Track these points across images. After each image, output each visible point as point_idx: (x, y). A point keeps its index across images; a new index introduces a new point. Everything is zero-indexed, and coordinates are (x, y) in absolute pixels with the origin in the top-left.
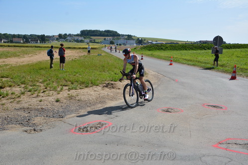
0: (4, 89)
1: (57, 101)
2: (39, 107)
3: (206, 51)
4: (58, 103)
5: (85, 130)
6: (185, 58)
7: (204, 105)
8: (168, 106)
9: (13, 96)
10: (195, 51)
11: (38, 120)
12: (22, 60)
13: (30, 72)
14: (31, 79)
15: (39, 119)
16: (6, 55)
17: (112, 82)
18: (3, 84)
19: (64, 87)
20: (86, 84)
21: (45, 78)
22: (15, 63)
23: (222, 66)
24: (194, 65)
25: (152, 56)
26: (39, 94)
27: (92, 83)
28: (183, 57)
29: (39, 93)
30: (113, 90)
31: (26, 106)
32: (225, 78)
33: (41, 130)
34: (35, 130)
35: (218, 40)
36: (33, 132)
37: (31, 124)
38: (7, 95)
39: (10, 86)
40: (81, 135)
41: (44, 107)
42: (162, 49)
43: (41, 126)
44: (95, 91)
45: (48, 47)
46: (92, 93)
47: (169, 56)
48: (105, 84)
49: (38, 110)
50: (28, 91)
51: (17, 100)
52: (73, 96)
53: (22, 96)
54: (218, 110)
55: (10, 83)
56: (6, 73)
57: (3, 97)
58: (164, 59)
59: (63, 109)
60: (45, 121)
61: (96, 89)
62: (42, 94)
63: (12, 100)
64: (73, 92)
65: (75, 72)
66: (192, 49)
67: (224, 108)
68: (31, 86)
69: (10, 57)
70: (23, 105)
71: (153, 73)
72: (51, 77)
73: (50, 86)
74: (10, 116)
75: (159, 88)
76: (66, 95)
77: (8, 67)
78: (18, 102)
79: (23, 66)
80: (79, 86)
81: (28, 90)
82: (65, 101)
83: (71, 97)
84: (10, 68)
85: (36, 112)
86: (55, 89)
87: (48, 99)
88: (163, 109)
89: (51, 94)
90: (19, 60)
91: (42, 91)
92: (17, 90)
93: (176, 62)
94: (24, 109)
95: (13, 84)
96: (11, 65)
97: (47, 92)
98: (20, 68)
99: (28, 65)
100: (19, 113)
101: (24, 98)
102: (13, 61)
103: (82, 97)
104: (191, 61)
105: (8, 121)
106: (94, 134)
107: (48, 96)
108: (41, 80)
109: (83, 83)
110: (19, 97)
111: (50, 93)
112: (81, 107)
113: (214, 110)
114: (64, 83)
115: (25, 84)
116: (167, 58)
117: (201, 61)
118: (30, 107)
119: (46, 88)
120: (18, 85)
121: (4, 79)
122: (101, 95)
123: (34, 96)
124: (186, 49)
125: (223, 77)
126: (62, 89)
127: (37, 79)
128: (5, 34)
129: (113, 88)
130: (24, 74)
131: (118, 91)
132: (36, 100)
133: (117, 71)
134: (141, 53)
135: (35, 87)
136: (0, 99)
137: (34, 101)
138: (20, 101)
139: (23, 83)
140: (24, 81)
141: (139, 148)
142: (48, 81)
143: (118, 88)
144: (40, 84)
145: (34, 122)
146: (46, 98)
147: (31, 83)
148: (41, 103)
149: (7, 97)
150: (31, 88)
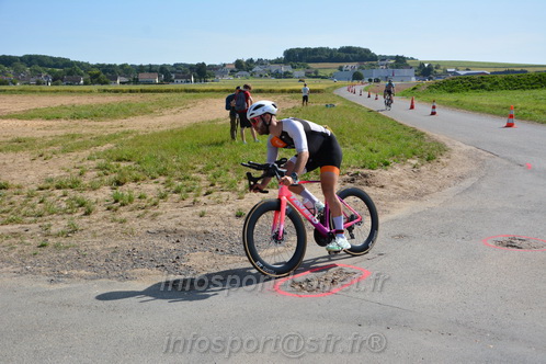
0: (124, 187)
1: (239, 215)
2: (199, 229)
4: (241, 221)
8: (511, 232)
9: (144, 203)
11: (196, 259)
12: (158, 120)
13: (177, 149)
14: (178, 165)
15: (200, 258)
16: (126, 112)
17: (365, 171)
18: (122, 174)
21: (210, 163)
22: (143, 129)
25: (459, 106)
26: (198, 199)
28: (542, 107)
29: (198, 196)
30: (366, 189)
31: (171, 225)
37: (182, 268)
38: (131, 200)
39: (136, 180)
40: (297, 298)
41: (209, 229)
42: (483, 87)
45: (212, 91)
47: (504, 104)
48: (347, 176)
49: (195, 235)
50: (175, 192)
51: (152, 211)
53: (162, 204)
55: (135, 174)
56: (126, 151)
57: (123, 205)
58: (489, 113)
60: (214, 261)
62: (203, 199)
63: (141, 212)
64: (273, 195)
68: (180, 179)
69: (133, 115)
70: (164, 223)
71: (465, 148)
72: (223, 159)
73: (221, 179)
74: (137, 248)
75: (484, 185)
77: (130, 137)
78: (154, 217)
79: (162, 135)
81: (174, 188)
84: (134, 140)
85: (193, 239)
86: (232, 187)
87: (220, 211)
88: (500, 239)
89: (224, 199)
90: (152, 121)
91: (204, 192)
92: (151, 188)
93: (522, 118)
94: (165, 232)
95: (141, 175)
96: (137, 132)
97: (215, 195)
98: (156, 139)
99: (172, 131)
100: (156, 242)
101: (165, 208)
102: (139, 124)
105: (136, 259)
106: (329, 297)
107: (218, 202)
108: (200, 167)
110: (155, 205)
111: (221, 197)
115: (166, 175)
116: (499, 111)
118: (179, 228)
119: (212, 185)
120: (153, 178)
121: (123, 164)
123: (188, 202)
127: (191, 164)
128: (122, 66)
129: (367, 184)
130: (164, 154)
131: (379, 191)
132: (191, 212)
133: (375, 144)
134: (432, 98)
135: (187, 182)
136: (116, 210)
137: (187, 215)
138: (157, 215)
139: (163, 173)
140: (165, 169)
141: (443, 337)
142: (217, 168)
143: (379, 184)
144: (200, 176)
145: (188, 264)
146: (214, 207)
147: (178, 174)
148: (204, 219)
149: (131, 206)
150: (180, 183)
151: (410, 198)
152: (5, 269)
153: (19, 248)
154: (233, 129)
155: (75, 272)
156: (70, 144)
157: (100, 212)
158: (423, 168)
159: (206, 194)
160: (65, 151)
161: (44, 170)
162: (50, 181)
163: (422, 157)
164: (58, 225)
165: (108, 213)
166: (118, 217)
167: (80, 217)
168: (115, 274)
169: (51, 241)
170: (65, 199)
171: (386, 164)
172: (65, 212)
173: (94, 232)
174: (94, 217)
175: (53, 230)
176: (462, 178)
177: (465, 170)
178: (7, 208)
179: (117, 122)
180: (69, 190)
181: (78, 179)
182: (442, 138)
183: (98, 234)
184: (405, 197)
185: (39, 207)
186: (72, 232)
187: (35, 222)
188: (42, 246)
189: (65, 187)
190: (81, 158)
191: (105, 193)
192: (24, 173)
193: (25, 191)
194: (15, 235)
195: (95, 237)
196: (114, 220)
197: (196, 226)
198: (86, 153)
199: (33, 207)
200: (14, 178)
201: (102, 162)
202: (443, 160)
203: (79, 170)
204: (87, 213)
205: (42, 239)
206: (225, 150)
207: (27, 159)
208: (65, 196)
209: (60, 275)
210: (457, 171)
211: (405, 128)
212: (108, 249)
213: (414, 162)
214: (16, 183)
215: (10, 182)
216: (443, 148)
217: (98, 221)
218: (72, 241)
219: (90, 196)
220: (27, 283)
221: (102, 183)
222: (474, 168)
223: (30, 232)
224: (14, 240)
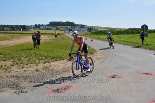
1: (37, 71)
2: (24, 75)
3: (135, 35)
4: (37, 72)
5: (57, 91)
6: (121, 40)
7: (138, 72)
8: (113, 73)
9: (6, 68)
10: (127, 35)
11: (23, 84)
12: (11, 42)
13: (17, 51)
14: (17, 56)
15: (25, 84)
17: (74, 57)
19: (41, 61)
20: (56, 59)
21: (27, 55)
22: (6, 45)
23: (147, 45)
24: (128, 45)
25: (99, 39)
26: (24, 66)
27: (60, 58)
28: (120, 39)
31: (15, 74)
32: (151, 53)
33: (26, 92)
34: (22, 92)
35: (145, 27)
36: (20, 93)
37: (19, 87)
38: (2, 67)
39: (3, 61)
41: (27, 75)
42: (105, 34)
43: (26, 89)
44: (62, 63)
45: (28, 33)
46: (60, 65)
48: (68, 59)
49: (23, 77)
50: (17, 64)
51: (9, 70)
52: (48, 67)
53: (12, 68)
54: (149, 76)
55: (3, 59)
59: (41, 76)
61: (62, 62)
62: (26, 66)
63: (5, 70)
64: (47, 64)
65: (47, 50)
66: (125, 34)
67: (153, 75)
68: (18, 60)
69: (2, 40)
70: (13, 74)
71: (101, 51)
72: (32, 54)
73: (31, 60)
74: (4, 82)
75: (106, 61)
76: (42, 66)
77: (1, 47)
78: (9, 72)
79: (12, 46)
80: (51, 60)
81: (16, 63)
82: (42, 70)
83: (46, 68)
84: (3, 48)
86: (34, 62)
87: (31, 69)
88: (111, 76)
89: (32, 66)
90: (9, 42)
91: (26, 64)
92: (8, 63)
93: (115, 42)
94: (13, 77)
95: (5, 59)
97: (29, 65)
98: (10, 48)
99: (15, 45)
100: (10, 80)
102: (5, 43)
103: (54, 68)
104: (125, 42)
105: (3, 85)
106: (64, 94)
107: (30, 67)
108: (24, 56)
109: (54, 58)
110: (10, 68)
112: (53, 75)
113: (146, 76)
114: (41, 58)
115: (13, 59)
117: (132, 42)
118: (18, 75)
119: (28, 62)
120: (9, 60)
122: (66, 66)
123: (21, 67)
124: (121, 34)
125: (149, 53)
126: (39, 62)
127: (21, 55)
130: (12, 52)
132: (22, 70)
133: (76, 49)
134: (91, 37)
135: (20, 61)
137: (21, 71)
138: (10, 71)
140: (13, 57)
142: (30, 57)
144: (24, 59)
145: (21, 86)
146: (29, 68)
147: (17, 58)
148: (26, 72)
149: (2, 69)
150: (18, 61)
154: (34, 45)
158: (90, 56)
159: (27, 64)
176: (100, 59)
177: (101, 57)
182: (94, 48)
197: (23, 74)
202: (95, 54)
206: (32, 51)
210: (99, 57)
216: (94, 51)
222: (103, 56)
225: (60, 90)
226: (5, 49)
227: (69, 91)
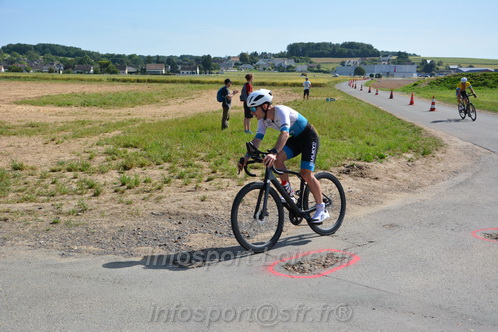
0: (131, 171)
2: (200, 212)
5: (298, 267)
9: (149, 187)
11: (197, 240)
12: (164, 109)
13: (181, 137)
14: (182, 152)
15: (200, 239)
16: (134, 101)
17: (360, 163)
18: (129, 160)
21: (212, 152)
22: (150, 117)
26: (200, 185)
29: (200, 182)
30: (361, 181)
31: (174, 208)
37: (183, 248)
38: (137, 184)
39: (142, 166)
40: (290, 278)
41: (209, 213)
42: (485, 84)
45: (217, 82)
48: (343, 168)
49: (197, 218)
50: (179, 177)
51: (157, 194)
53: (166, 188)
55: (141, 159)
56: (133, 138)
57: (129, 188)
58: (489, 110)
59: (249, 219)
60: (213, 242)
62: (205, 185)
63: (146, 195)
68: (183, 166)
69: (140, 104)
70: (168, 206)
71: (461, 143)
72: (225, 148)
73: (222, 167)
74: (142, 228)
75: (478, 180)
77: (137, 125)
78: (157, 201)
79: (167, 124)
81: (177, 174)
84: (141, 128)
85: (195, 222)
86: (232, 175)
87: (220, 196)
88: (490, 232)
89: (224, 186)
90: (158, 110)
91: (206, 179)
92: (156, 173)
94: (168, 215)
95: (147, 161)
96: (144, 120)
97: (216, 181)
98: (161, 127)
99: (177, 120)
100: (160, 223)
101: (168, 192)
102: (146, 113)
105: (140, 238)
106: (319, 279)
107: (219, 188)
108: (203, 155)
110: (159, 189)
111: (222, 184)
115: (170, 161)
118: (181, 211)
119: (214, 172)
120: (158, 164)
123: (191, 187)
127: (194, 152)
129: (362, 176)
130: (168, 141)
131: (374, 183)
132: (193, 197)
133: (371, 137)
134: (432, 94)
135: (190, 168)
136: (123, 192)
138: (161, 198)
139: (167, 159)
140: (169, 156)
141: (425, 319)
142: (219, 157)
143: (374, 176)
144: (202, 163)
145: (189, 244)
146: (215, 193)
147: (182, 161)
148: (205, 203)
149: (137, 189)
150: (184, 170)
151: (403, 190)
152: (20, 242)
153: (33, 224)
155: (84, 247)
156: (80, 130)
157: (108, 194)
158: (418, 162)
159: (208, 180)
160: (74, 137)
161: (56, 154)
162: (62, 163)
163: (417, 151)
164: (70, 204)
165: (115, 195)
166: (124, 199)
167: (89, 198)
168: (121, 250)
169: (62, 218)
170: (76, 180)
171: (382, 157)
172: (75, 192)
173: (102, 212)
174: (102, 198)
175: (65, 209)
176: (456, 172)
177: (460, 165)
178: (23, 187)
179: (124, 111)
180: (80, 174)
181: (88, 162)
182: (439, 133)
183: (106, 213)
184: (399, 189)
185: (51, 188)
186: (82, 211)
187: (48, 201)
188: (54, 223)
189: (76, 170)
190: (90, 144)
191: (113, 176)
192: (38, 156)
193: (39, 172)
194: (29, 212)
195: (103, 216)
196: (120, 202)
197: (198, 209)
198: (95, 139)
199: (46, 187)
200: (28, 160)
201: (111, 147)
202: (438, 155)
203: (89, 155)
204: (96, 195)
205: (54, 216)
207: (40, 143)
208: (75, 178)
209: (70, 250)
210: (452, 166)
211: (403, 123)
212: (115, 228)
213: (409, 156)
214: (30, 165)
215: (25, 164)
216: (438, 144)
217: (106, 202)
218: (82, 219)
219: (99, 179)
220: (40, 255)
221: (110, 167)
222: (469, 164)
223: (43, 210)
224: (28, 217)
225: (307, 266)
226: (148, 131)
227: (337, 272)
